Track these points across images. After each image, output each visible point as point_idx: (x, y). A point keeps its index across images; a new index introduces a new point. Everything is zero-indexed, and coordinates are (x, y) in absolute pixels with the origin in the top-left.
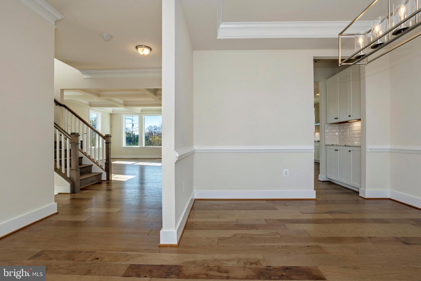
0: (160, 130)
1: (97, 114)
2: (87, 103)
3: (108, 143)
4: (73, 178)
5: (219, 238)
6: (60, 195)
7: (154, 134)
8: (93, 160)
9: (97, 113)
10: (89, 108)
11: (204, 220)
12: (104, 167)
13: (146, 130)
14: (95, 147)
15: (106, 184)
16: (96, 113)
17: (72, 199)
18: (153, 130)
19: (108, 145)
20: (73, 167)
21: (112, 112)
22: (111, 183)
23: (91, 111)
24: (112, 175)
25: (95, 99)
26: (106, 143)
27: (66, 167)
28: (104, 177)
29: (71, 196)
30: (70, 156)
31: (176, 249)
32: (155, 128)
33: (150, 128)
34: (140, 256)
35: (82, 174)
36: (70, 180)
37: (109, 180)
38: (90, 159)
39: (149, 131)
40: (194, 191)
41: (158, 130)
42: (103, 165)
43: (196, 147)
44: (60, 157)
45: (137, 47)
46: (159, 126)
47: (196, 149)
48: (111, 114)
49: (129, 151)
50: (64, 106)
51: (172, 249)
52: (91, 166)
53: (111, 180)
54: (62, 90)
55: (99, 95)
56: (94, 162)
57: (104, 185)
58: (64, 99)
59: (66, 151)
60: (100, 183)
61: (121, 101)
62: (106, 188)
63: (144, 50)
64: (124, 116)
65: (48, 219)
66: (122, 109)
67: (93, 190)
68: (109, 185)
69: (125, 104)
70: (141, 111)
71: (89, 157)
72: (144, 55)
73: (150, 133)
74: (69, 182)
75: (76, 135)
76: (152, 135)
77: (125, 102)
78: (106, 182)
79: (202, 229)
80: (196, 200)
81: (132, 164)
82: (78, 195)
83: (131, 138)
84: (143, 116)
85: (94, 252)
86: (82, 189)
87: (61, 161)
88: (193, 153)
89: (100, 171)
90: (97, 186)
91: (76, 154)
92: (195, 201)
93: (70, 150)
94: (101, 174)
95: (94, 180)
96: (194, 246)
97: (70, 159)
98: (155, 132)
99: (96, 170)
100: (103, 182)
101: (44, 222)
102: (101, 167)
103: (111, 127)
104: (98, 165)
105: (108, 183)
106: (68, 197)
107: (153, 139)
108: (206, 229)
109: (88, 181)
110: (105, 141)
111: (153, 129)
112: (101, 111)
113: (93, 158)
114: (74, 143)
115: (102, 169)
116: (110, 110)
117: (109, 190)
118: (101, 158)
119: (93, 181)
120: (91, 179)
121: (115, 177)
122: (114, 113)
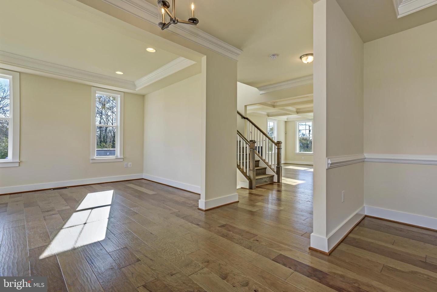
1: (274, 123)
2: (266, 113)
3: (279, 149)
4: (251, 177)
5: (384, 266)
6: (242, 189)
8: (267, 163)
9: (273, 121)
10: (267, 118)
11: (369, 240)
12: (275, 171)
14: (272, 152)
15: (277, 186)
17: (250, 193)
19: (279, 151)
20: (251, 168)
21: (286, 120)
22: (281, 185)
23: (268, 121)
24: (283, 178)
25: (272, 110)
26: (277, 149)
27: (246, 168)
28: (275, 180)
29: (249, 191)
30: (249, 159)
31: (326, 257)
34: (291, 250)
35: (258, 174)
36: (249, 178)
37: (279, 183)
38: (265, 162)
40: (364, 205)
42: (275, 168)
43: (366, 155)
44: (243, 160)
45: (301, 58)
47: (366, 157)
48: (286, 122)
49: (303, 157)
50: (247, 119)
51: (321, 255)
52: (266, 168)
53: (281, 183)
54: (246, 106)
55: (274, 106)
56: (268, 165)
57: (275, 186)
58: (247, 112)
59: (246, 154)
60: (272, 183)
61: (294, 109)
62: (276, 189)
63: (307, 58)
64: (297, 123)
65: (233, 205)
66: (294, 116)
67: (265, 188)
68: (279, 187)
69: (298, 111)
70: (313, 116)
71: (264, 161)
72: (308, 63)
74: (248, 179)
75: (253, 142)
77: (297, 109)
78: (277, 184)
79: (365, 249)
80: (366, 216)
81: (305, 170)
82: (254, 191)
83: (308, 144)
85: (257, 235)
86: (257, 187)
87: (243, 162)
88: (363, 161)
89: (273, 173)
90: (270, 187)
91: (254, 158)
92: (366, 218)
93: (249, 154)
94: (273, 176)
95: (267, 180)
96: (347, 261)
97: (249, 162)
99: (269, 172)
100: (274, 183)
101: (230, 206)
102: (273, 170)
103: (286, 134)
104: (271, 168)
105: (278, 185)
106: (248, 191)
108: (370, 250)
109: (262, 181)
110: (276, 147)
112: (277, 120)
113: (267, 162)
114: (252, 148)
115: (274, 172)
116: (285, 118)
117: (279, 191)
118: (273, 163)
119: (267, 182)
120: (265, 180)
121: (285, 180)
122: (289, 121)
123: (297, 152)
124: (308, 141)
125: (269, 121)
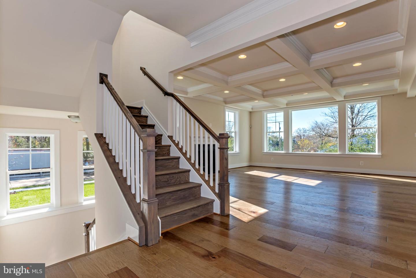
0: (310, 133)
2: (221, 99)
3: (224, 149)
7: (302, 138)
10: (224, 106)
13: (295, 133)
16: (234, 112)
18: (302, 133)
19: (223, 153)
21: (251, 110)
23: (226, 110)
28: (217, 209)
32: (304, 131)
33: (298, 131)
37: (224, 215)
39: (297, 134)
41: (307, 133)
46: (309, 127)
48: (250, 112)
61: (259, 91)
64: (266, 114)
69: (264, 94)
70: (287, 104)
73: (298, 136)
76: (301, 138)
77: (264, 91)
83: (278, 142)
84: (290, 111)
89: (211, 196)
94: (212, 202)
95: (197, 213)
98: (304, 135)
99: (206, 193)
102: (213, 189)
103: (251, 128)
104: (209, 186)
107: (301, 143)
111: (302, 131)
112: (239, 109)
115: (215, 193)
116: (248, 106)
120: (192, 213)
122: (254, 111)
123: (265, 151)
124: (277, 138)
125: (228, 110)
